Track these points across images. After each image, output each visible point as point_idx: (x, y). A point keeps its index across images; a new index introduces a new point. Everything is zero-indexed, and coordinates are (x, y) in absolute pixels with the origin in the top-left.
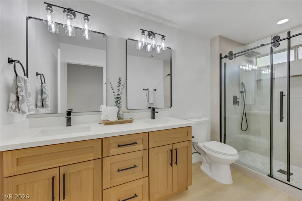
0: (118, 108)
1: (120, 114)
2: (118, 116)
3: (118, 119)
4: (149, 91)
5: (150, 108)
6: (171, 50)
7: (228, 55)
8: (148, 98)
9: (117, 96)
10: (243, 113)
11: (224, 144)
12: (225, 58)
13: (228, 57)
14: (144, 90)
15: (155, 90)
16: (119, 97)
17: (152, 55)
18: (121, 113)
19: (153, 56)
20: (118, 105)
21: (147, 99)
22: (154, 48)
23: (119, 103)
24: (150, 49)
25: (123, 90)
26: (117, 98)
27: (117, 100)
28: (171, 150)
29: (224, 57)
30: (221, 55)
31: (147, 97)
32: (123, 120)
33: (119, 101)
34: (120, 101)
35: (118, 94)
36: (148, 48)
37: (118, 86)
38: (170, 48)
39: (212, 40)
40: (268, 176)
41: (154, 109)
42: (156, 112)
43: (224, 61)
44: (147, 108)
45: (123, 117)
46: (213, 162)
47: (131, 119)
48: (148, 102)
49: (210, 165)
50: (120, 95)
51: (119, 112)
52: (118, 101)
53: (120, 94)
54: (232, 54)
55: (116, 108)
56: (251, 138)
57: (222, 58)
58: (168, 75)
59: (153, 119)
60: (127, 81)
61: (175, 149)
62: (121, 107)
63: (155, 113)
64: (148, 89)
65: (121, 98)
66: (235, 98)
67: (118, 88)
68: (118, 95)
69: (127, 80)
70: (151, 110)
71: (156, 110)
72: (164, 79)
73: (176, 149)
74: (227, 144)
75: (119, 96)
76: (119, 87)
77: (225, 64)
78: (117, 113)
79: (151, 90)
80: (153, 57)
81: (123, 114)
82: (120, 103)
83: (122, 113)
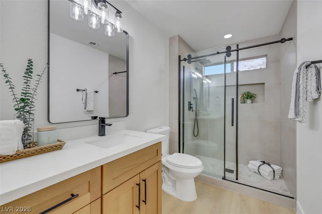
0: (25, 122)
1: (30, 134)
2: (23, 140)
3: (25, 147)
4: (86, 93)
5: (95, 118)
6: (128, 35)
7: (187, 58)
8: (86, 104)
9: (24, 97)
10: (195, 119)
11: (183, 154)
12: (184, 61)
13: (187, 61)
14: (78, 90)
15: (97, 92)
16: (29, 99)
17: (94, 42)
18: (33, 131)
19: (94, 44)
20: (23, 115)
21: (84, 104)
22: (104, 25)
23: (28, 112)
24: (97, 25)
25: (38, 84)
26: (22, 100)
27: (20, 105)
28: (139, 185)
29: (183, 59)
30: (180, 57)
31: (84, 101)
32: (38, 148)
33: (27, 108)
34: (31, 108)
35: (25, 92)
36: (92, 22)
37: (25, 77)
38: (126, 33)
39: (171, 39)
40: (223, 179)
41: (102, 120)
42: (107, 125)
43: (183, 63)
44: (90, 118)
45: (37, 139)
46: (177, 179)
47: (58, 141)
48: (85, 108)
49: (174, 183)
50: (31, 94)
51: (26, 130)
52: (24, 107)
53: (32, 92)
54: (191, 58)
55: (19, 122)
56: (201, 142)
57: (181, 61)
58: (114, 74)
59: (102, 136)
60: (49, 68)
61: (143, 180)
62: (33, 120)
63: (105, 126)
64: (86, 89)
65: (33, 100)
66: (190, 104)
67: (26, 81)
68: (26, 94)
69: (48, 64)
70: (97, 121)
71: (107, 121)
72: (109, 78)
73: (145, 181)
74: (185, 153)
75: (27, 98)
76: (29, 79)
77: (184, 67)
78: (22, 133)
79: (90, 91)
80: (95, 46)
81: (37, 134)
82: (31, 112)
83: (36, 131)
